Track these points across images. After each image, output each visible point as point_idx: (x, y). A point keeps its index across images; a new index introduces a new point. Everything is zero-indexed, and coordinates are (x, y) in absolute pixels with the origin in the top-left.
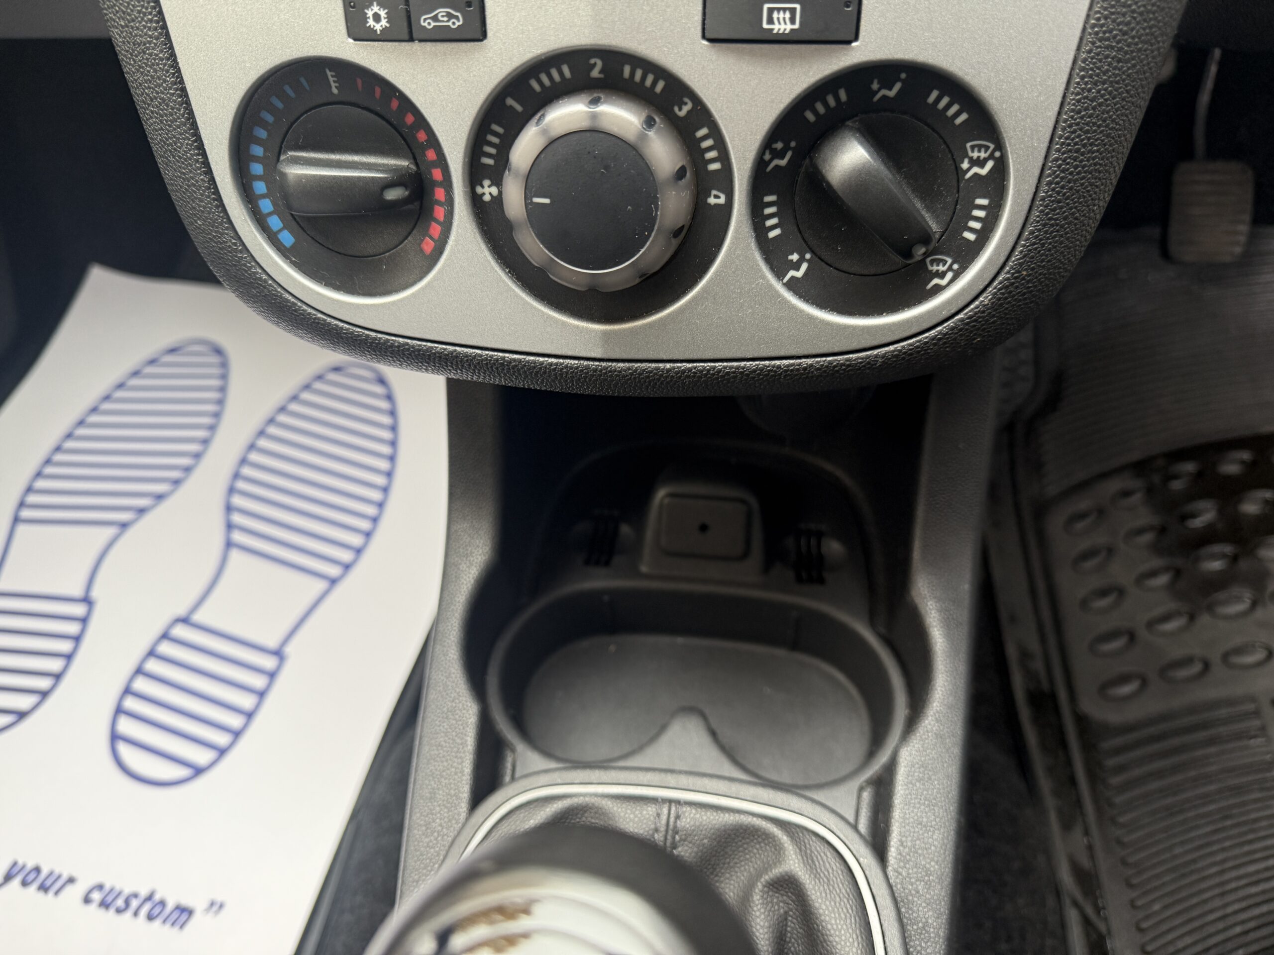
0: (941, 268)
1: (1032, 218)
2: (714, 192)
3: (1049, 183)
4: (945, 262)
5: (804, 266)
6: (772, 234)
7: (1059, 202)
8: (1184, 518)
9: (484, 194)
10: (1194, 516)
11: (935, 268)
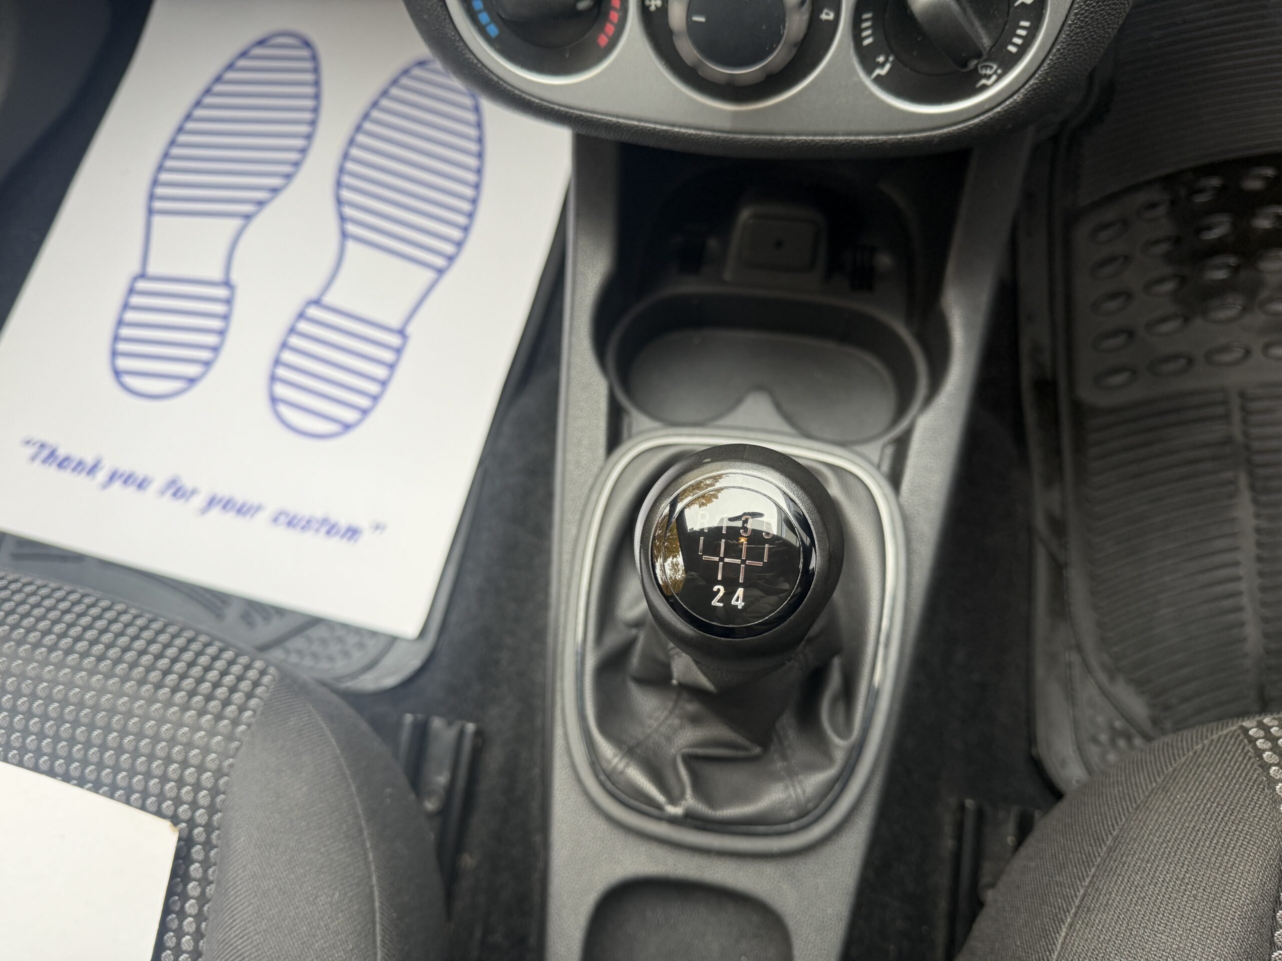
0: (989, 72)
1: (1060, 39)
2: (825, 11)
3: (1076, 14)
4: (991, 68)
5: (888, 67)
6: (867, 42)
7: (1082, 27)
8: (1200, 230)
9: (650, 6)
10: (1209, 228)
11: (984, 72)
